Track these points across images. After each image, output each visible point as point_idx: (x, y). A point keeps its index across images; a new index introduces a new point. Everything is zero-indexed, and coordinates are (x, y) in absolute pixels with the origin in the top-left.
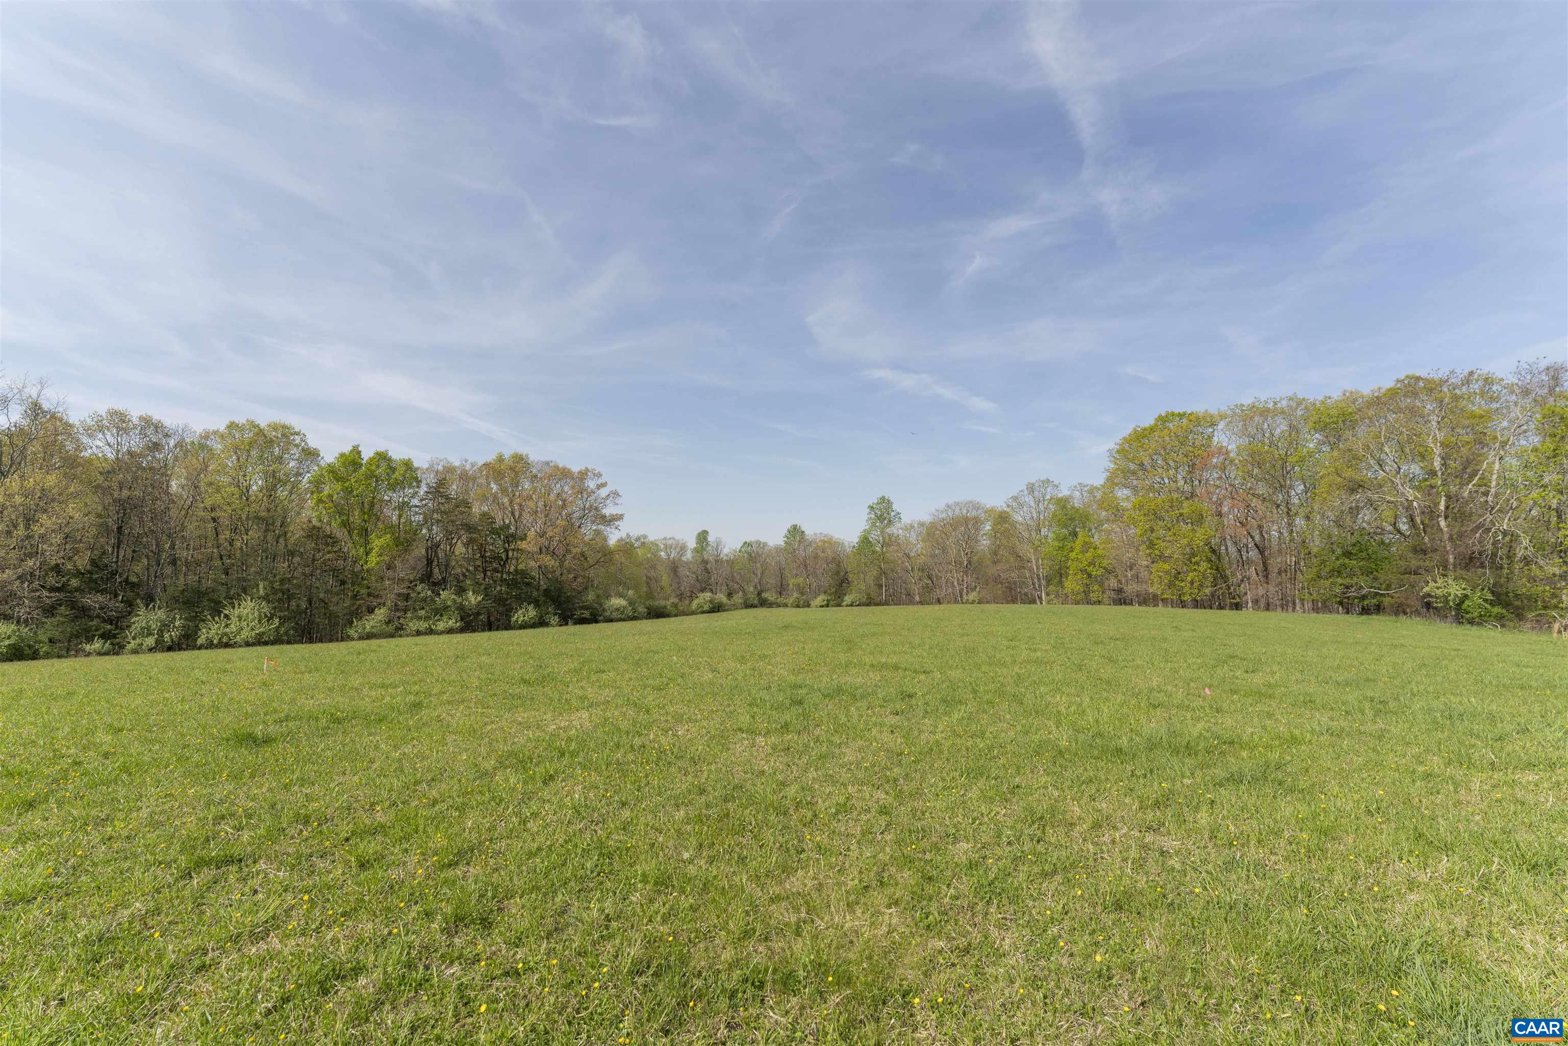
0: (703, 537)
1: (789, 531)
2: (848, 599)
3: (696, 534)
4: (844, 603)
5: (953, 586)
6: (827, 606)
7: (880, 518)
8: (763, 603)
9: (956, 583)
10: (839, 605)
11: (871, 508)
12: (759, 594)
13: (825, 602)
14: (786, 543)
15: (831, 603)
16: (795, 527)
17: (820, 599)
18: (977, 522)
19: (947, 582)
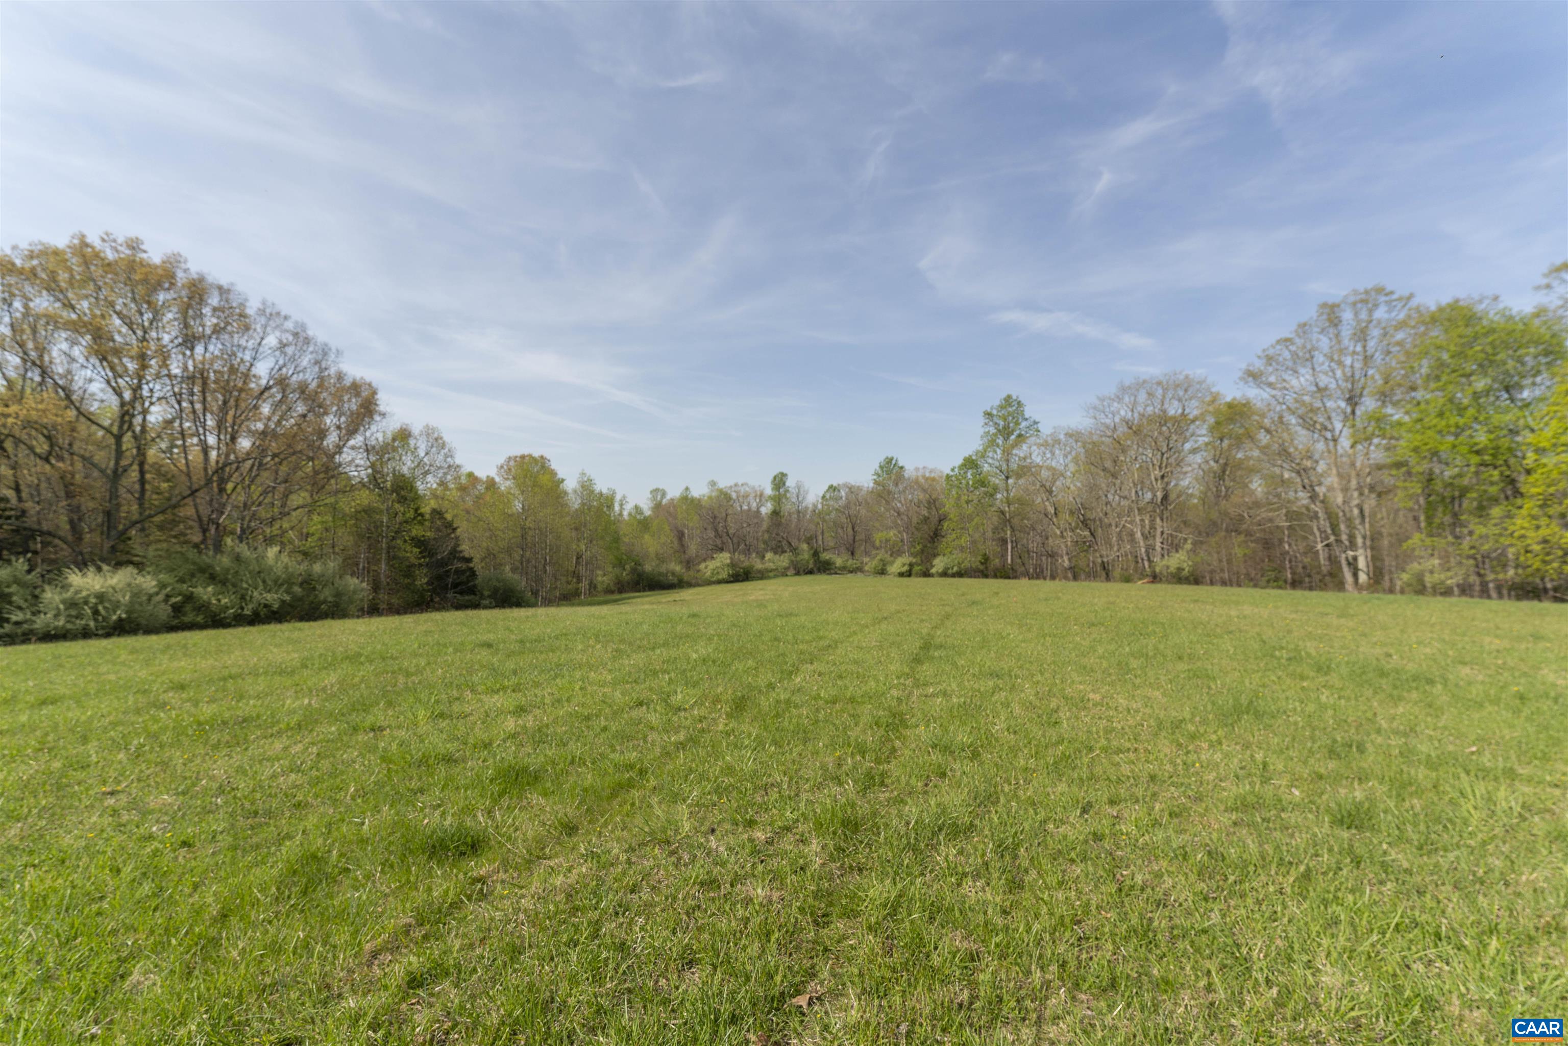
0: (779, 481)
1: (881, 467)
2: (939, 564)
3: (771, 478)
4: (933, 571)
5: (1133, 540)
6: (909, 574)
7: (1006, 432)
8: (823, 567)
9: (1138, 535)
10: (926, 574)
11: (989, 415)
12: (816, 554)
13: (906, 568)
14: (876, 482)
15: (916, 568)
16: (889, 461)
17: (899, 564)
18: (1181, 424)
19: (1119, 534)
